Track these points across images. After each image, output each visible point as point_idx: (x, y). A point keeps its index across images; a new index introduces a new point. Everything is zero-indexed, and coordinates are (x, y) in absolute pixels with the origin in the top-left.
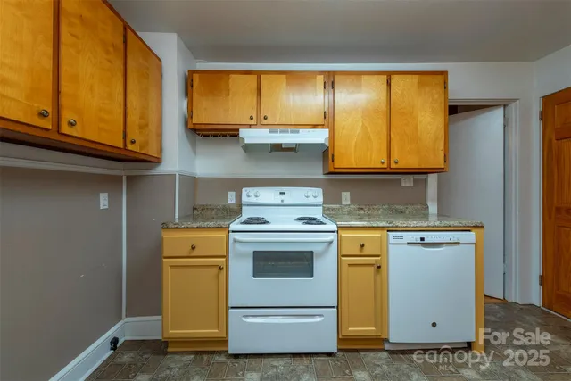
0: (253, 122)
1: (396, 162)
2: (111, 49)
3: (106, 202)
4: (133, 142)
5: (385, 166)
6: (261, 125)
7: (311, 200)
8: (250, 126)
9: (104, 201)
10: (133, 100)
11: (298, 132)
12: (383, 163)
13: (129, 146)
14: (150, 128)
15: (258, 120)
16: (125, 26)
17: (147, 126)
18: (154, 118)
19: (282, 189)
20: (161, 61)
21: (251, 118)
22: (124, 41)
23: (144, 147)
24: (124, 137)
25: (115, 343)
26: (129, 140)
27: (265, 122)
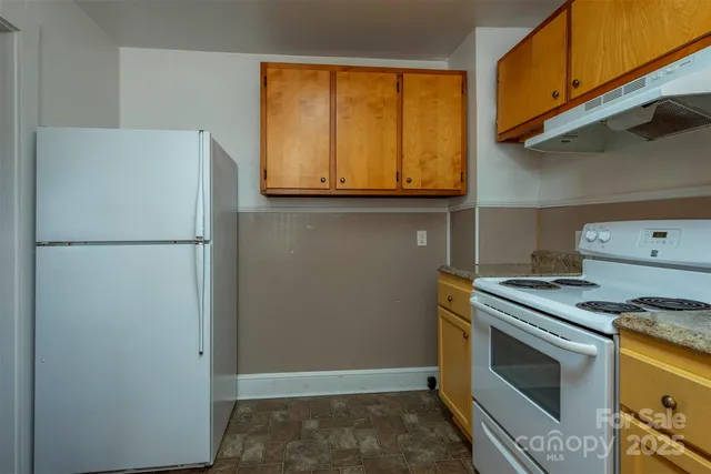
0: (561, 101)
2: (381, 106)
3: (425, 240)
4: (410, 181)
6: (571, 103)
8: (557, 111)
9: (422, 238)
10: (410, 139)
11: (640, 85)
13: (406, 186)
14: (440, 159)
15: (568, 92)
16: (400, 74)
17: (436, 157)
18: (447, 146)
19: (660, 225)
20: (464, 74)
21: (555, 96)
22: (399, 88)
23: (429, 182)
24: (399, 177)
25: (432, 382)
26: (405, 180)
27: (576, 93)
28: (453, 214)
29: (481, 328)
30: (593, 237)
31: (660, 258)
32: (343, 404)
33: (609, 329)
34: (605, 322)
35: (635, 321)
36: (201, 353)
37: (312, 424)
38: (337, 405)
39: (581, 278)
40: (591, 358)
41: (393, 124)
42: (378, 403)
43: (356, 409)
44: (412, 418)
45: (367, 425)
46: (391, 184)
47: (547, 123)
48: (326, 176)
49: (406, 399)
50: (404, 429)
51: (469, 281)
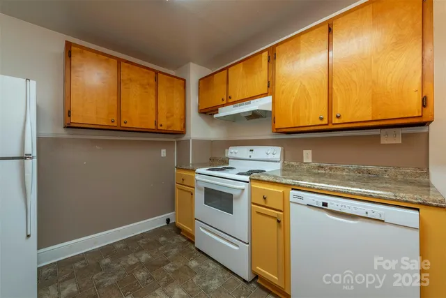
0: (225, 102)
1: (338, 117)
2: (147, 86)
3: (165, 154)
4: (161, 126)
5: (325, 121)
6: (228, 104)
7: (270, 157)
8: (223, 105)
9: (163, 153)
10: (162, 105)
11: (250, 103)
12: (321, 119)
13: (160, 128)
14: (175, 116)
15: (227, 100)
16: (157, 72)
17: (173, 116)
18: (177, 111)
19: (251, 148)
20: (185, 80)
21: (223, 100)
22: (156, 80)
23: (170, 127)
24: (156, 123)
25: (168, 220)
26: (159, 125)
27: (230, 101)
28: (177, 142)
29: (200, 189)
30: (233, 152)
31: (252, 158)
32: (122, 245)
33: (248, 180)
34: (247, 178)
35: (255, 176)
36: (28, 236)
37: (107, 261)
38: (118, 246)
39: (229, 166)
40: (243, 190)
41: (153, 97)
42: (142, 238)
43: (131, 244)
44: (163, 239)
45: (141, 250)
46: (152, 127)
47: (220, 109)
48: (115, 119)
49: (158, 232)
50: (160, 245)
51: (193, 170)
